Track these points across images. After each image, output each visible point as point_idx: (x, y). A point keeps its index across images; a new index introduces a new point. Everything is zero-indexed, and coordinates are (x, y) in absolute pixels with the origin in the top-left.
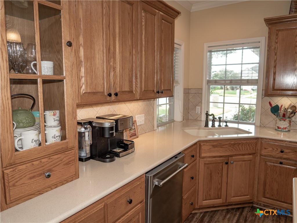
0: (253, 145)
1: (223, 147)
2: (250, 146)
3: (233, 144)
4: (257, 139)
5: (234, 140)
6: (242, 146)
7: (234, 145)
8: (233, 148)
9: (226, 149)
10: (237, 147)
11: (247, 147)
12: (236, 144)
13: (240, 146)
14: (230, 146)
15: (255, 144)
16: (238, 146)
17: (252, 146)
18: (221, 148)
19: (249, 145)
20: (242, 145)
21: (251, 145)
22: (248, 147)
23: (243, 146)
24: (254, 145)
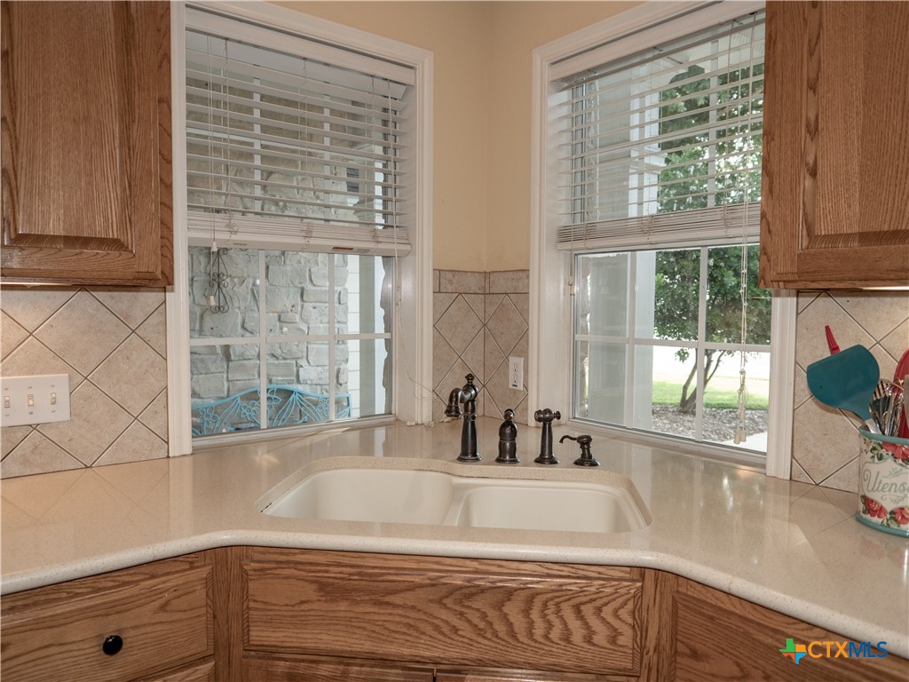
0: (607, 612)
1: (387, 599)
2: (594, 622)
3: (461, 588)
4: (649, 575)
5: (475, 564)
6: (526, 612)
7: (470, 596)
8: (461, 614)
9: (413, 614)
10: (492, 615)
11: (565, 624)
12: (483, 590)
13: (513, 610)
14: (440, 602)
15: (630, 605)
16: (499, 606)
17: (603, 620)
18: (375, 609)
19: (577, 609)
20: (530, 600)
21: (599, 610)
22: (574, 624)
23: (535, 615)
24: (624, 613)
